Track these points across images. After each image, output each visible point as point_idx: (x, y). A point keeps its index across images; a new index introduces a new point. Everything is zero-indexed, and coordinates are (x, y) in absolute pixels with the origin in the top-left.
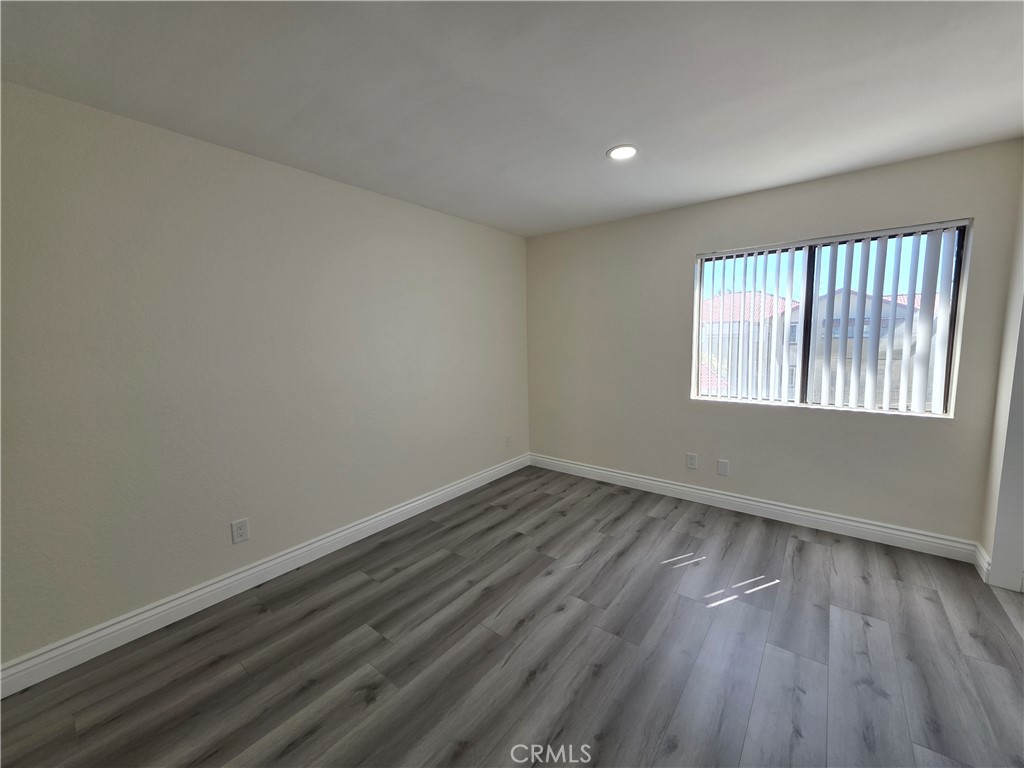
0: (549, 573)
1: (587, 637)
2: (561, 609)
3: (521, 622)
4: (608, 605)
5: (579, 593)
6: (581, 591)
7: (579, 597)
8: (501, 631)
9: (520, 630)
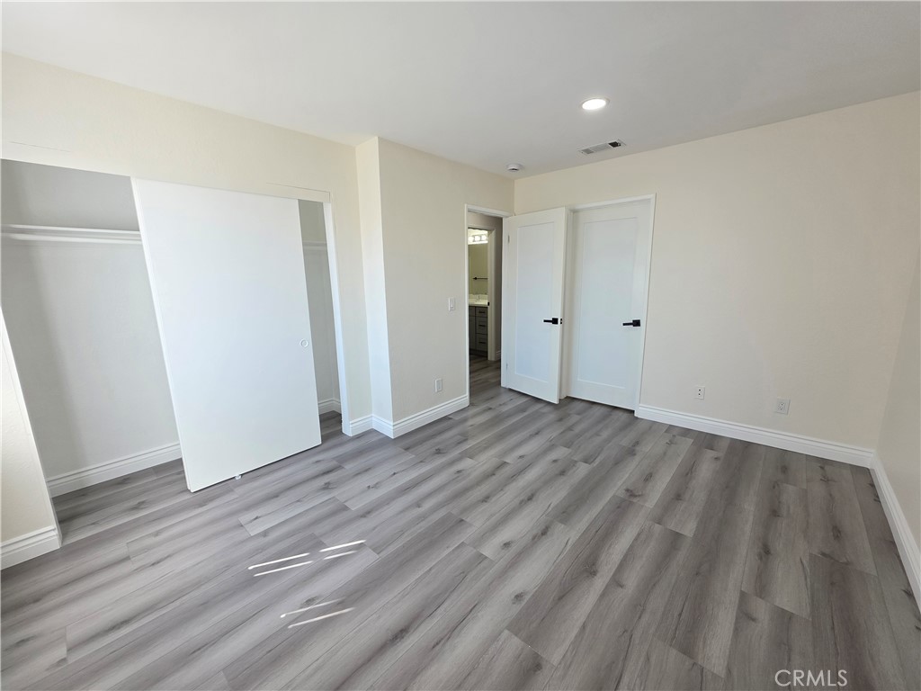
0: (518, 597)
1: (488, 519)
2: (507, 545)
3: (544, 533)
4: (458, 547)
5: (486, 562)
6: (482, 565)
7: (486, 557)
8: (560, 527)
9: (544, 527)
